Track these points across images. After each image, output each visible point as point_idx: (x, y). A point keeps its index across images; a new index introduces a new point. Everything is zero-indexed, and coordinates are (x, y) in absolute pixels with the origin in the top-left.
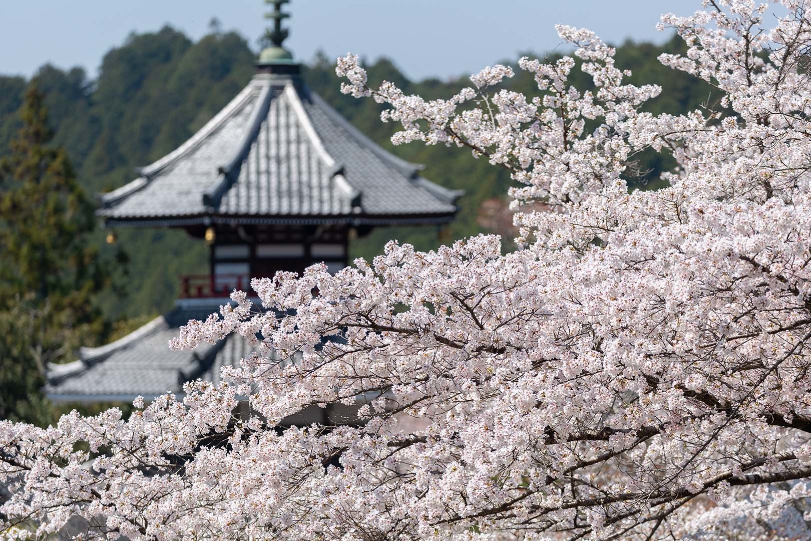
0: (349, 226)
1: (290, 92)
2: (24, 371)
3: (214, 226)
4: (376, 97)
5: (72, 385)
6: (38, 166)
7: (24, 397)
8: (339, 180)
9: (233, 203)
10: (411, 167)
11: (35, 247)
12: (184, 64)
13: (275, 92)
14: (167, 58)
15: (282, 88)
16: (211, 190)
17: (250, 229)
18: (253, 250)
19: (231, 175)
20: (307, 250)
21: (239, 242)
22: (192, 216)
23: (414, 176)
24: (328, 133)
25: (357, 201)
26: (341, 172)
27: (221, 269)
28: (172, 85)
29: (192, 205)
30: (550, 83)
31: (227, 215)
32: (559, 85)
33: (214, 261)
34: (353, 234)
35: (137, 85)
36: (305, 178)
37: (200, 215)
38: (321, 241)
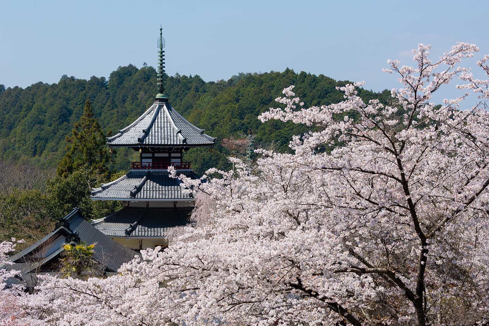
0: (182, 148)
1: (165, 107)
2: (84, 188)
3: (141, 148)
4: (179, 178)
5: (98, 195)
6: (89, 125)
7: (84, 196)
8: (179, 134)
9: (147, 141)
10: (202, 130)
11: (88, 149)
12: (135, 76)
13: (160, 107)
14: (130, 75)
15: (163, 106)
16: (141, 137)
17: (152, 149)
18: (153, 155)
19: (147, 132)
20: (170, 155)
21: (149, 152)
22: (135, 145)
23: (202, 133)
24: (176, 120)
25: (184, 141)
26: (180, 132)
27: (143, 160)
28: (132, 83)
29: (135, 141)
30: (227, 177)
31: (145, 145)
32: (229, 178)
33: (142, 158)
34: (183, 150)
35: (121, 83)
36: (169, 133)
37: (137, 144)
38: (174, 152)
